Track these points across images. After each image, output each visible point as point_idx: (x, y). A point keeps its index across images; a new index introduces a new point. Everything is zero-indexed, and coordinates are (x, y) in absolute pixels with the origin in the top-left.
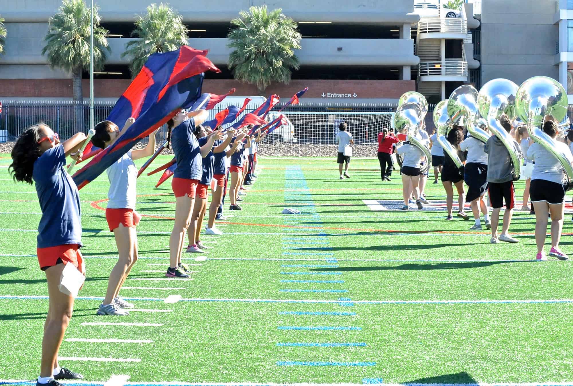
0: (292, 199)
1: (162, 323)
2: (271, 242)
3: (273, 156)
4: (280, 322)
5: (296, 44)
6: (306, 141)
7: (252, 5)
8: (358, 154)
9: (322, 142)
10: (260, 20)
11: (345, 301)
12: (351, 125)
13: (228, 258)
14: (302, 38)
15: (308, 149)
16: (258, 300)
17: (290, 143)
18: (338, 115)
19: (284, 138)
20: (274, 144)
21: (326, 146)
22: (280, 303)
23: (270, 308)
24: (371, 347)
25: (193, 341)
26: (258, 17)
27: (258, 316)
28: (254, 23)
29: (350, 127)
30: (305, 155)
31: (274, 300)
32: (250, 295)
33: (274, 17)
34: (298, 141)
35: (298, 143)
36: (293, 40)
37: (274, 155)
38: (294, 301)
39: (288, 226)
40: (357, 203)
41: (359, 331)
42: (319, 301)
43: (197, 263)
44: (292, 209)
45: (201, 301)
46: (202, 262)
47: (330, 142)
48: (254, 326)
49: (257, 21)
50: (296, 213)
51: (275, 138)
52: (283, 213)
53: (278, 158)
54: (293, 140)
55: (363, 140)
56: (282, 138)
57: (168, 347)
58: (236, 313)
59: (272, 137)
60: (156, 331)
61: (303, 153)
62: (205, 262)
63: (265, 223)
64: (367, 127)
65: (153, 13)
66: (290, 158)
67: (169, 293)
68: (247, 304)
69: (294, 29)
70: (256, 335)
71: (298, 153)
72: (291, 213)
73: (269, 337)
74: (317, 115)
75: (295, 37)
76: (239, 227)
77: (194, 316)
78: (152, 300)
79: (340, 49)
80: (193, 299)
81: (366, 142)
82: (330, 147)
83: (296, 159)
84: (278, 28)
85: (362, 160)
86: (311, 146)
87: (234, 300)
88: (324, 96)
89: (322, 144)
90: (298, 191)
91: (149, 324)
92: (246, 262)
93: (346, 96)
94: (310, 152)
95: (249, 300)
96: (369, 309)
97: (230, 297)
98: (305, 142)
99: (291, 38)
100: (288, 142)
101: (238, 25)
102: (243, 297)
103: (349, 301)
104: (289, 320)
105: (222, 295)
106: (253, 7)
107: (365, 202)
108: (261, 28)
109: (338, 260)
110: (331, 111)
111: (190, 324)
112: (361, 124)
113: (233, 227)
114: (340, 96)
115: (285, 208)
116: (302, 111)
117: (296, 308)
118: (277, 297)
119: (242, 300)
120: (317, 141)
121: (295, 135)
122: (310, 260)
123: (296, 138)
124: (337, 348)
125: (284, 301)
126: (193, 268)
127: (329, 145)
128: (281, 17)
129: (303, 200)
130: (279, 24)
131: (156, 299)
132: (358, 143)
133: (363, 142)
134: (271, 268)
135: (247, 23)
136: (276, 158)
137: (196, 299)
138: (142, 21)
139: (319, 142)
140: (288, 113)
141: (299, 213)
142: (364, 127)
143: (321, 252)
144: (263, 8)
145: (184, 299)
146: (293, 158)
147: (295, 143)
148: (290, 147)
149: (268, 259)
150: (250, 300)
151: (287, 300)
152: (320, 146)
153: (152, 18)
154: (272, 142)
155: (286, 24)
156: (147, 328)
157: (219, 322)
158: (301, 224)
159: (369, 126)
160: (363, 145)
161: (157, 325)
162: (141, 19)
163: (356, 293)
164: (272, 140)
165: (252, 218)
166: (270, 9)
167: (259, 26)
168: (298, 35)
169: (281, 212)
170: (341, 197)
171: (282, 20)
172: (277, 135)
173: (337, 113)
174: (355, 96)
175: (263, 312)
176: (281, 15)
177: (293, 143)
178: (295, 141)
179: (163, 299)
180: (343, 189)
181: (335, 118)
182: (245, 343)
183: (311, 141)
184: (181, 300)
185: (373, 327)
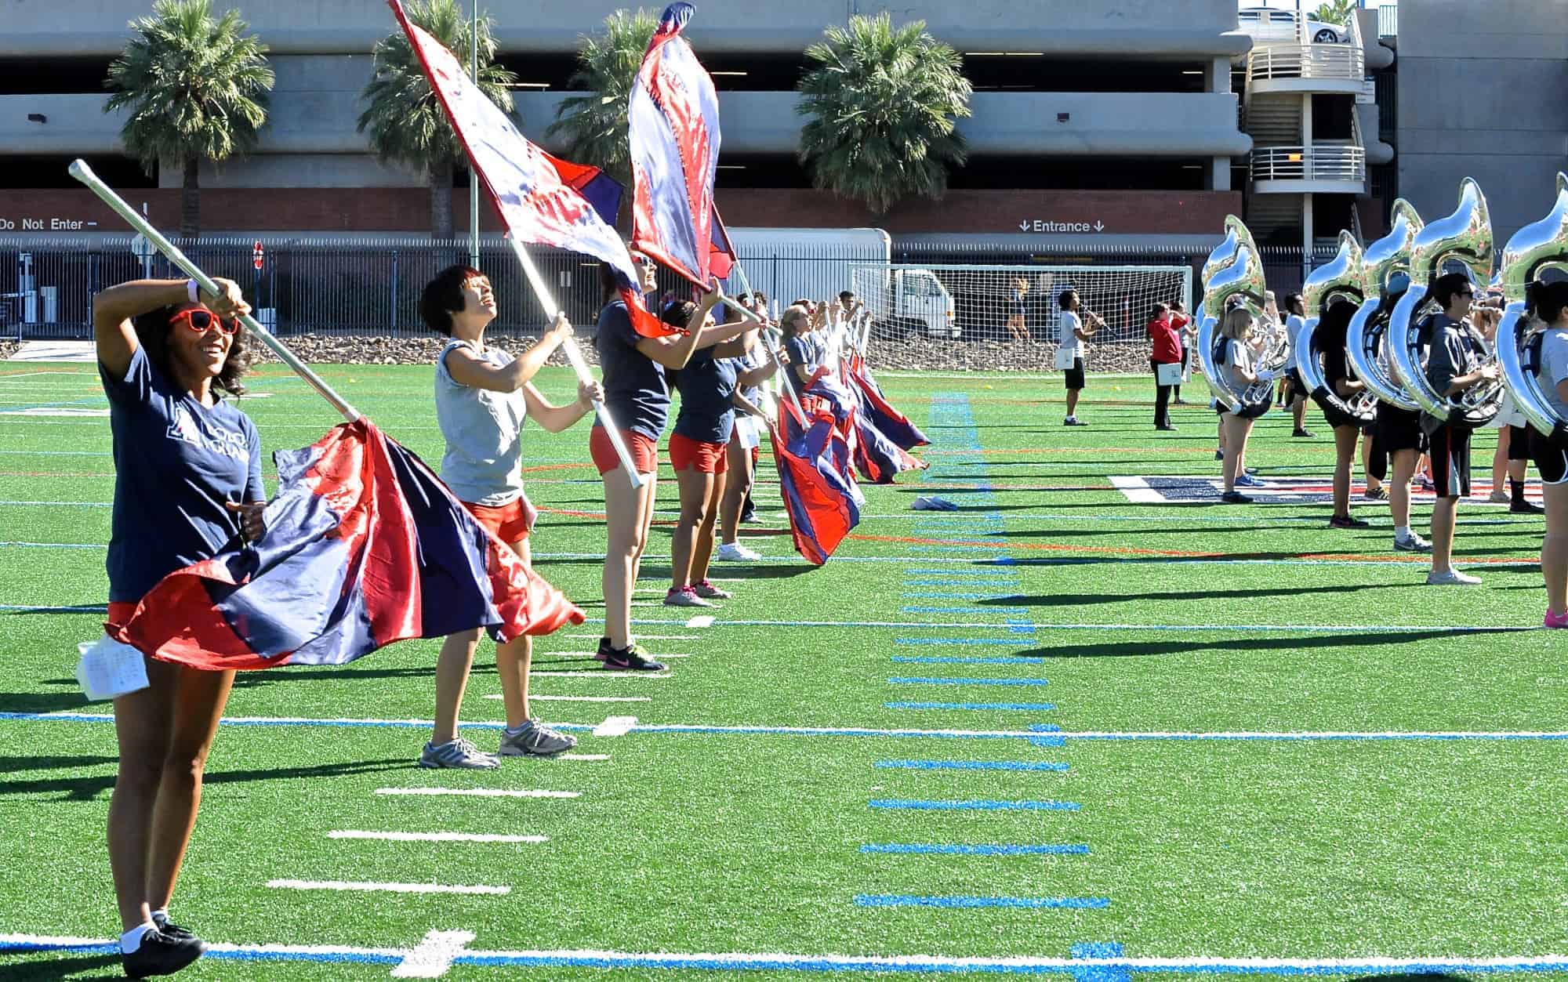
1: (579, 790)
2: (876, 580)
3: (903, 370)
4: (876, 788)
5: (960, 104)
6: (982, 334)
7: (855, 13)
8: (1105, 364)
10: (875, 47)
11: (1045, 734)
12: (1088, 297)
13: (767, 622)
14: (974, 90)
15: (986, 352)
16: (827, 730)
17: (944, 338)
18: (1058, 273)
19: (930, 327)
20: (906, 342)
22: (881, 738)
23: (856, 752)
24: (1101, 857)
25: (651, 840)
26: (869, 42)
27: (824, 772)
28: (861, 54)
30: (979, 366)
31: (867, 731)
32: (810, 717)
33: (908, 41)
34: (963, 333)
35: (963, 340)
36: (953, 95)
37: (905, 367)
38: (918, 731)
39: (926, 539)
40: (1093, 482)
41: (1073, 815)
42: (980, 733)
43: (690, 631)
45: (685, 731)
46: (700, 631)
49: (866, 50)
51: (908, 326)
52: (915, 509)
53: (916, 375)
54: (950, 331)
55: (1118, 332)
56: (926, 329)
57: (583, 856)
58: (769, 763)
59: (901, 325)
60: (559, 812)
61: (976, 364)
62: (707, 630)
63: (870, 532)
64: (1127, 303)
65: (620, 31)
66: (945, 375)
67: (608, 710)
68: (800, 741)
69: (954, 68)
70: (813, 823)
71: (963, 363)
72: (932, 509)
73: (844, 828)
75: (956, 89)
77: (661, 773)
79: (1063, 117)
80: (664, 727)
81: (1124, 337)
82: (1038, 349)
83: (957, 377)
84: (915, 68)
85: (1114, 379)
86: (994, 347)
87: (768, 729)
88: (1025, 229)
90: (957, 453)
91: (546, 793)
92: (810, 632)
93: (1078, 227)
94: (991, 362)
95: (805, 729)
96: (1104, 754)
97: (758, 723)
98: (979, 337)
99: (946, 91)
100: (939, 338)
101: (823, 59)
102: (791, 721)
103: (1054, 733)
104: (899, 782)
105: (739, 718)
106: (857, 18)
107: (1117, 481)
108: (876, 67)
109: (1036, 626)
110: (1042, 264)
111: (650, 794)
112: (1113, 295)
114: (1064, 227)
115: (919, 496)
116: (973, 264)
117: (921, 751)
118: (875, 723)
119: (787, 729)
121: (957, 320)
122: (968, 625)
123: (959, 328)
124: (1015, 860)
125: (894, 732)
126: (676, 647)
127: (1037, 345)
128: (925, 42)
129: (963, 477)
130: (919, 57)
131: (572, 726)
132: (1105, 339)
133: (1118, 338)
134: (870, 648)
135: (844, 55)
136: (911, 375)
137: (672, 727)
138: (594, 52)
140: (940, 267)
142: (1118, 301)
144: (882, 19)
145: (642, 728)
146: (951, 376)
147: (956, 339)
148: (944, 349)
149: (864, 623)
150: (808, 729)
151: (901, 732)
153: (618, 43)
154: (901, 337)
155: (936, 58)
156: (540, 803)
157: (722, 787)
159: (1131, 299)
160: (1118, 343)
161: (564, 796)
162: (593, 47)
163: (1075, 713)
164: (901, 331)
166: (897, 23)
167: (872, 62)
168: (964, 83)
169: (909, 505)
170: (1057, 469)
171: (925, 49)
172: (913, 321)
173: (1055, 268)
174: (1099, 230)
175: (837, 761)
176: (923, 37)
177: (951, 339)
178: (957, 334)
179: (591, 727)
181: (1050, 280)
182: (782, 845)
183: (994, 335)
184: (637, 728)
185: (1109, 803)
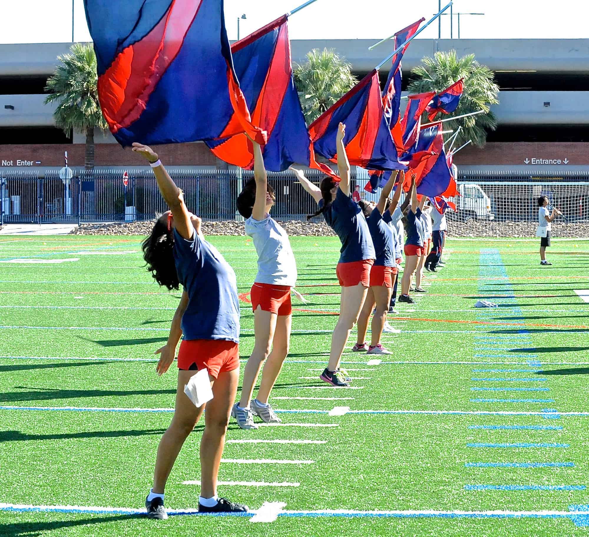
0: (488, 289)
1: (326, 440)
2: (460, 341)
3: (464, 237)
4: (470, 438)
5: (493, 98)
6: (505, 218)
7: (438, 50)
8: (569, 233)
9: (525, 219)
10: (448, 68)
11: (550, 413)
12: (561, 198)
13: (407, 362)
14: (500, 90)
15: (507, 227)
16: (443, 412)
17: (485, 220)
18: (545, 186)
19: (478, 215)
20: (466, 222)
21: (529, 224)
22: (470, 415)
23: (458, 421)
24: (581, 468)
25: (364, 461)
26: (445, 66)
27: (443, 431)
28: (441, 72)
29: (559, 200)
30: (504, 235)
31: (463, 412)
32: (434, 406)
33: (465, 65)
34: (495, 217)
35: (496, 221)
36: (489, 93)
37: (465, 235)
38: (488, 412)
39: (482, 322)
40: (567, 293)
41: (566, 449)
42: (518, 413)
43: (370, 367)
44: (487, 302)
45: (373, 413)
46: (375, 366)
47: (534, 219)
48: (438, 442)
49: (443, 70)
50: (491, 306)
51: (467, 214)
52: (476, 307)
53: (471, 240)
54: (489, 217)
55: (576, 217)
56: (476, 215)
57: (332, 469)
58: (416, 427)
59: (463, 213)
60: (318, 450)
61: (502, 234)
62: (378, 366)
63: (454, 318)
64: (581, 201)
65: (314, 60)
66: (486, 239)
67: (334, 403)
68: (430, 417)
69: (489, 79)
70: (441, 453)
71: (495, 233)
72: (485, 307)
73: (456, 456)
74: (518, 186)
75: (491, 90)
76: (422, 324)
77: (364, 431)
78: (314, 412)
79: (547, 104)
80: (363, 411)
81: (579, 219)
82: (535, 225)
83: (492, 240)
84: (469, 79)
85: (574, 241)
86: (511, 224)
87: (414, 412)
88: (527, 163)
89: (525, 222)
90: (496, 279)
91: (310, 441)
92: (429, 366)
93: (555, 162)
94: (510, 232)
95: (432, 412)
96: (579, 422)
97: (409, 409)
98: (503, 219)
99: (486, 91)
100: (483, 220)
101: (421, 74)
102: (424, 408)
103: (554, 413)
104: (480, 436)
105: (400, 407)
106: (439, 53)
107: (578, 292)
108: (449, 79)
109: (542, 363)
110: (536, 181)
111: (360, 441)
112: (574, 197)
113: (414, 324)
114: (547, 162)
115: (478, 300)
116: (501, 181)
117: (490, 421)
118: (467, 409)
119: (423, 412)
120: (518, 219)
121: (492, 211)
122: (508, 363)
123: (494, 215)
124: (539, 469)
125: (476, 413)
126: (364, 374)
127: (534, 223)
128: (474, 64)
129: (500, 291)
130: (471, 73)
131: (318, 411)
132: (570, 220)
133: (576, 219)
134: (460, 374)
135: (432, 72)
136: (468, 239)
137: (367, 411)
138: (301, 71)
139: (521, 219)
140: (483, 183)
141: (495, 306)
142: (576, 200)
143: (521, 354)
144: (452, 53)
145: (352, 412)
146: (489, 240)
147: (492, 221)
148: (486, 226)
149: (456, 362)
150: (434, 412)
151: (479, 412)
152: (522, 224)
153: (313, 67)
154: (463, 220)
155: (480, 73)
156: (307, 446)
157: (395, 438)
158: (499, 320)
159: (583, 199)
160: (577, 222)
161: (319, 442)
162: (300, 68)
163: (564, 403)
164: (463, 217)
165: (437, 313)
166: (460, 55)
167: (447, 76)
168: (495, 86)
169: (473, 305)
170: (547, 287)
171: (474, 69)
172: (469, 211)
173: (543, 183)
174: (566, 163)
175: (449, 426)
176: (473, 62)
177: (489, 220)
178: (492, 218)
179: (327, 411)
180: (550, 277)
181: (541, 189)
182: (427, 463)
183: (512, 218)
184: (350, 412)
185: (583, 444)
